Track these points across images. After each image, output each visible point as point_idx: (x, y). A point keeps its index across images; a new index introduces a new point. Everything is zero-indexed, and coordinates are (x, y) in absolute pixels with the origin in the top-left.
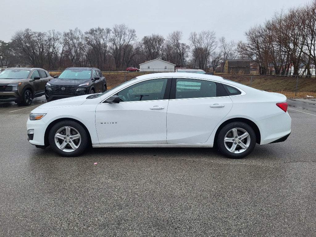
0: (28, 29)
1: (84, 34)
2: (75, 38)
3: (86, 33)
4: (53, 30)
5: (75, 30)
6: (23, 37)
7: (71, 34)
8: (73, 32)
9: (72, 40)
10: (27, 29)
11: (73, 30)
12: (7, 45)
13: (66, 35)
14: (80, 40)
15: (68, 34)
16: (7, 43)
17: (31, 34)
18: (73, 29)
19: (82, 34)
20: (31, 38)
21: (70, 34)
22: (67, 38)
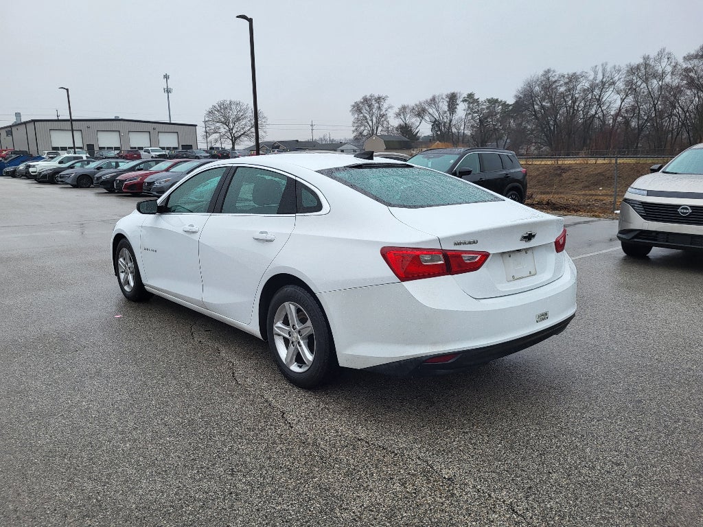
0: (549, 71)
1: (681, 61)
2: (655, 77)
3: (688, 58)
4: (602, 65)
5: (658, 55)
6: (537, 89)
7: (646, 65)
8: (652, 63)
9: (646, 81)
10: (546, 70)
11: (652, 56)
12: (511, 108)
13: (633, 70)
14: (668, 79)
15: (638, 68)
16: (511, 105)
17: (554, 80)
18: (653, 54)
19: (677, 64)
20: (556, 88)
21: (642, 68)
22: (634, 78)
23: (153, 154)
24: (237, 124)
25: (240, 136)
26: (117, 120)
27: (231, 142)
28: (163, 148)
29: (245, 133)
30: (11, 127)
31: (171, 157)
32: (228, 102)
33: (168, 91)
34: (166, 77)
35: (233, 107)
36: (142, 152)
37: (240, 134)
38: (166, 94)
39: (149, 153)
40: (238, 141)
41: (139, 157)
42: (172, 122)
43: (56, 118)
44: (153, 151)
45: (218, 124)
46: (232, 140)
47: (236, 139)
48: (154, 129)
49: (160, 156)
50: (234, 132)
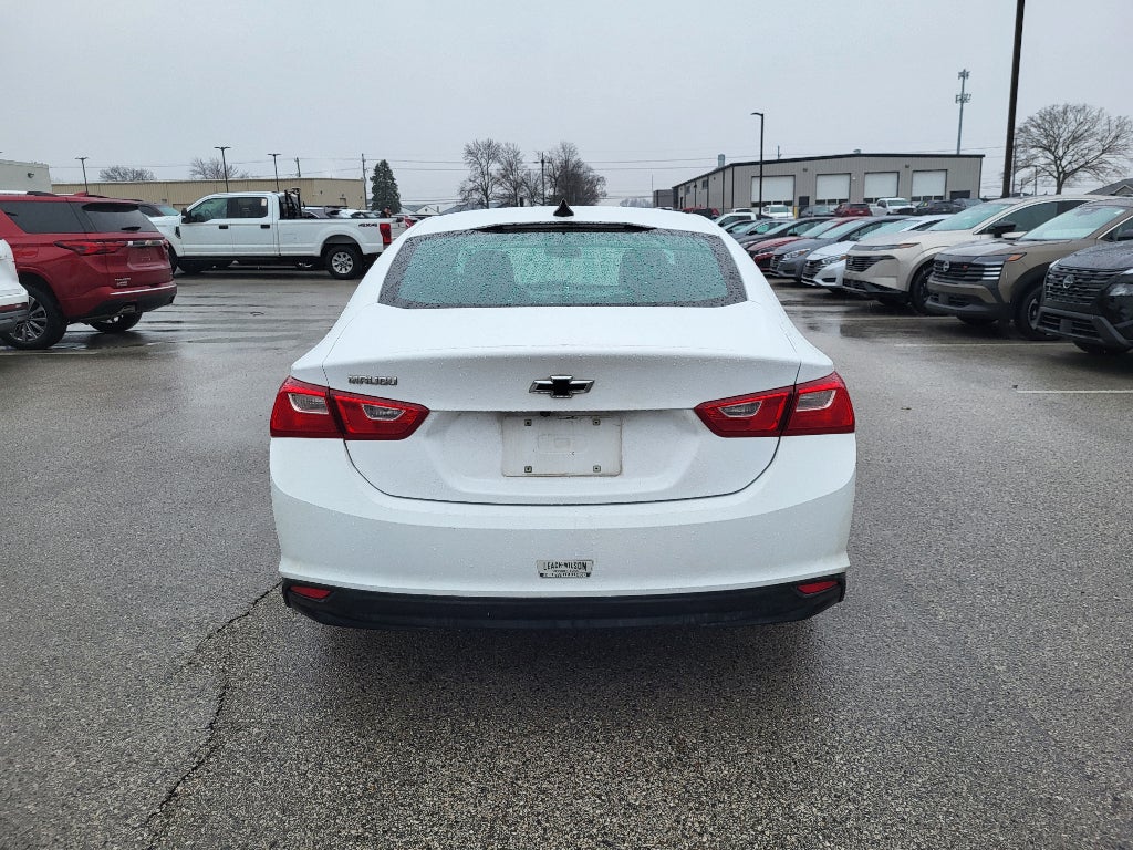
23: (891, 208)
24: (1071, 148)
25: (1076, 170)
26: (858, 155)
27: (1055, 182)
28: (915, 199)
29: (1087, 163)
30: (708, 175)
31: (920, 213)
32: (1061, 109)
33: (963, 99)
34: (964, 75)
35: (1071, 116)
36: (873, 207)
37: (1075, 167)
38: (959, 104)
39: (884, 206)
40: (1070, 180)
41: (868, 213)
42: (962, 153)
43: (776, 158)
44: (891, 203)
45: (1034, 151)
46: (1058, 178)
47: (1067, 175)
48: (907, 167)
49: (901, 212)
50: (1064, 163)
